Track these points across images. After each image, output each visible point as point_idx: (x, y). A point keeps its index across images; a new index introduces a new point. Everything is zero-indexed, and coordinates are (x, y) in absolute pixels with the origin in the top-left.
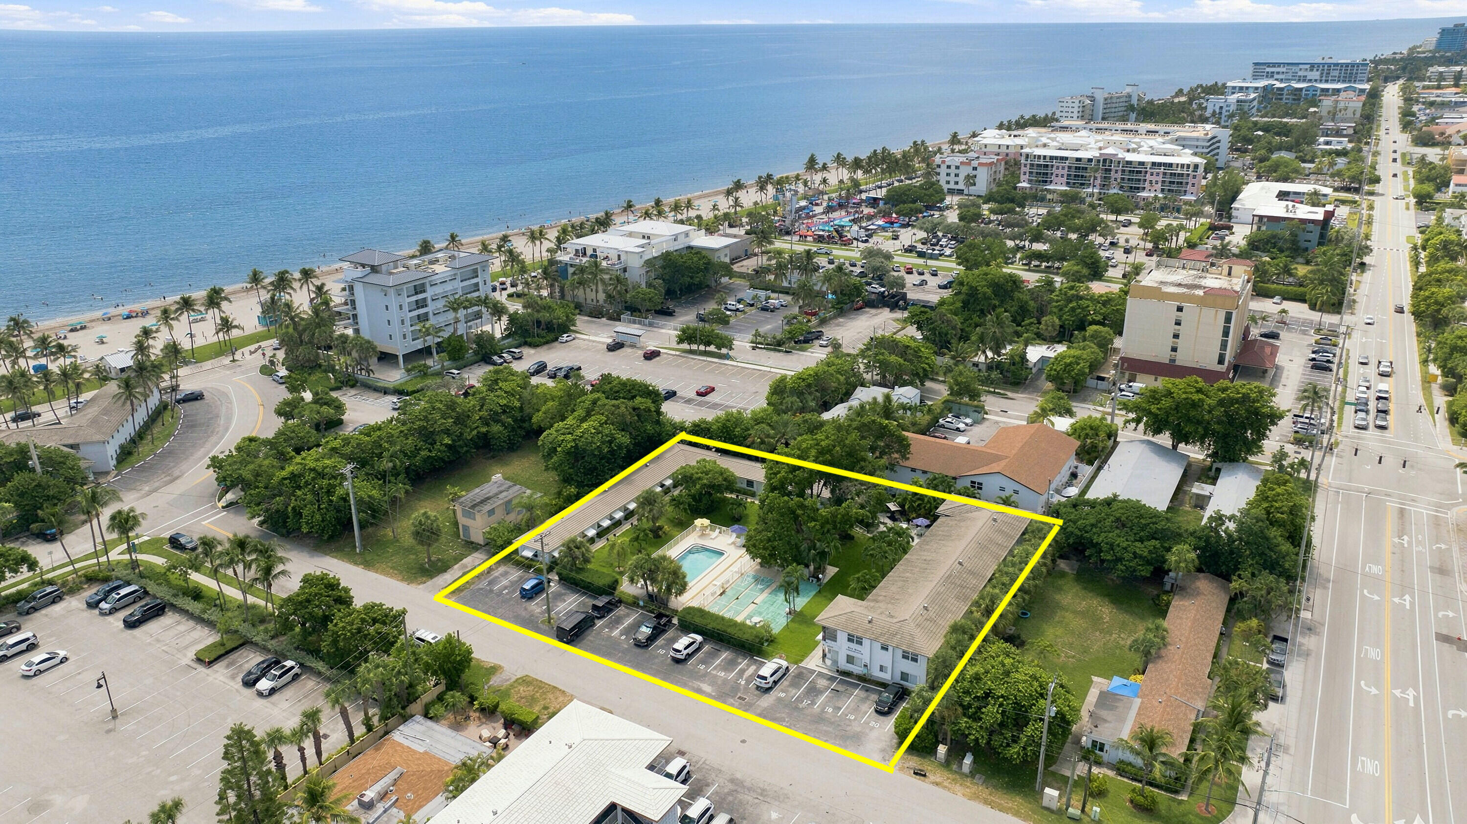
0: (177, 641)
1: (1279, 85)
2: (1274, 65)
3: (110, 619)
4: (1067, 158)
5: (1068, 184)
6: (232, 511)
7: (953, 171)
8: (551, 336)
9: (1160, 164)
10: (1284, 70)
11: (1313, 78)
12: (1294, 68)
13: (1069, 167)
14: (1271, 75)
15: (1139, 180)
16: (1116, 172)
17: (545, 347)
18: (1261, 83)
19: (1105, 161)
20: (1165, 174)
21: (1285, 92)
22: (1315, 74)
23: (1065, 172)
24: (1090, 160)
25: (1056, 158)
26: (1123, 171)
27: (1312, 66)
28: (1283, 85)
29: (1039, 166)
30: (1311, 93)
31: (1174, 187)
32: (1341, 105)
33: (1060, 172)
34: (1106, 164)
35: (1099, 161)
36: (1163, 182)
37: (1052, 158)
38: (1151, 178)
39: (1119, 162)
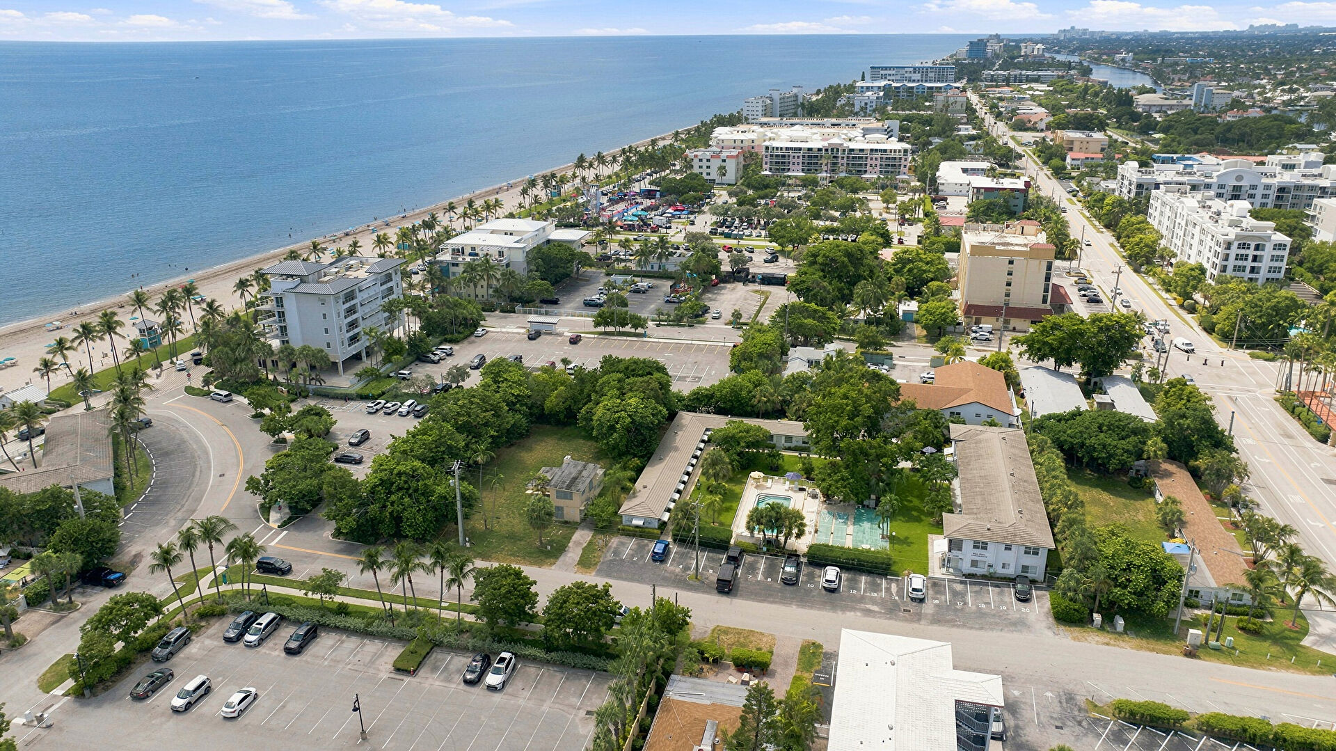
0: (357, 658)
1: (895, 85)
2: (886, 68)
3: (262, 650)
4: (800, 149)
5: (803, 170)
6: (291, 529)
7: (705, 164)
8: (467, 332)
9: (876, 150)
10: (894, 72)
11: (916, 79)
12: (902, 71)
13: (804, 156)
14: (884, 77)
15: (861, 165)
16: (843, 158)
17: (466, 342)
18: (882, 83)
19: (832, 149)
20: (882, 158)
21: (901, 90)
22: (917, 76)
23: (800, 160)
24: (820, 150)
25: (791, 149)
26: (848, 157)
27: (915, 70)
28: (898, 85)
29: (777, 156)
30: (921, 90)
31: (890, 169)
32: (951, 100)
33: (796, 160)
34: (834, 151)
35: (827, 150)
36: (881, 165)
37: (787, 149)
38: (871, 162)
39: (844, 150)
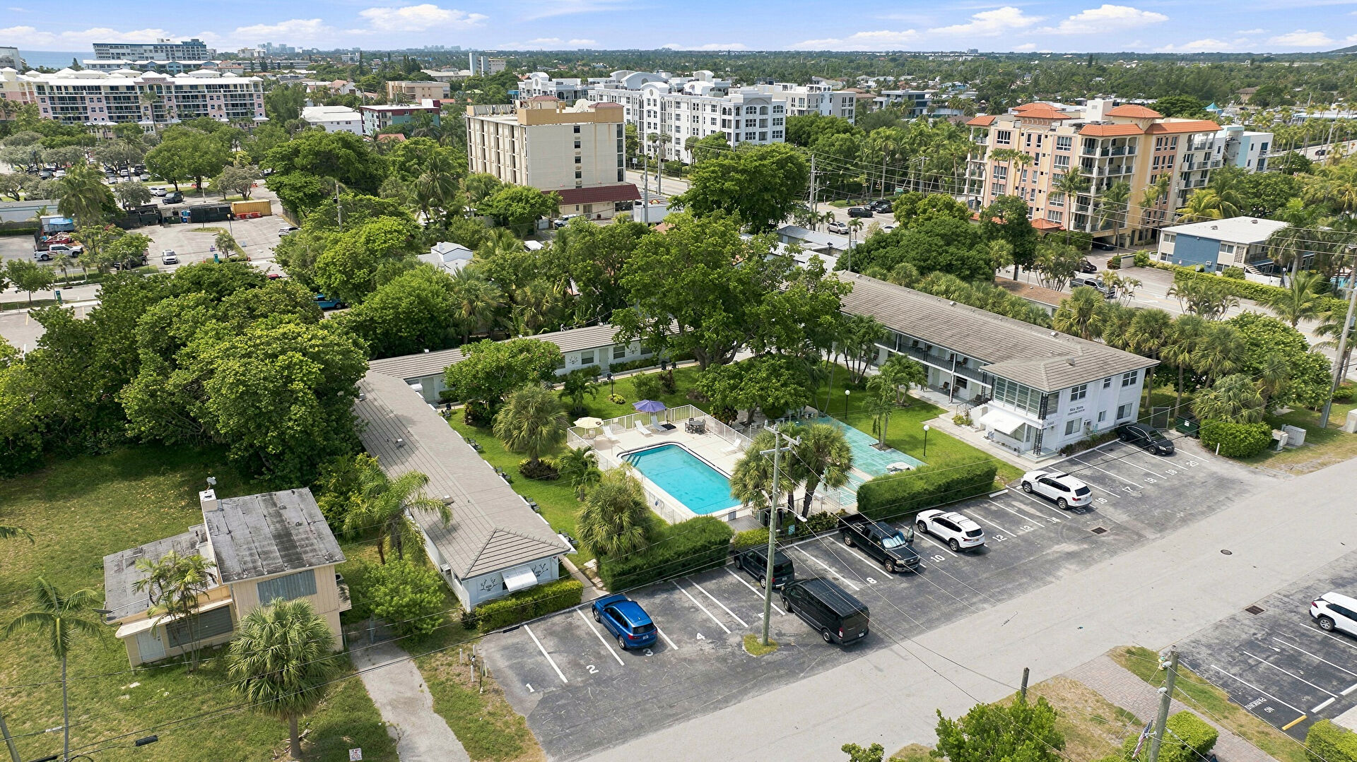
2: (116, 46)
9: (215, 87)
12: (139, 50)
13: (107, 98)
15: (199, 106)
16: (170, 99)
20: (225, 96)
23: (103, 104)
24: (130, 88)
26: (177, 97)
29: (61, 99)
30: (175, 69)
31: (240, 110)
33: (96, 104)
34: (152, 89)
35: (141, 88)
36: (227, 105)
37: (76, 88)
38: (212, 102)
39: (168, 88)
